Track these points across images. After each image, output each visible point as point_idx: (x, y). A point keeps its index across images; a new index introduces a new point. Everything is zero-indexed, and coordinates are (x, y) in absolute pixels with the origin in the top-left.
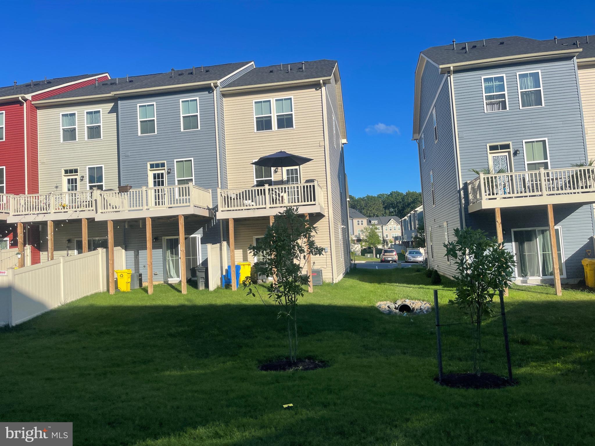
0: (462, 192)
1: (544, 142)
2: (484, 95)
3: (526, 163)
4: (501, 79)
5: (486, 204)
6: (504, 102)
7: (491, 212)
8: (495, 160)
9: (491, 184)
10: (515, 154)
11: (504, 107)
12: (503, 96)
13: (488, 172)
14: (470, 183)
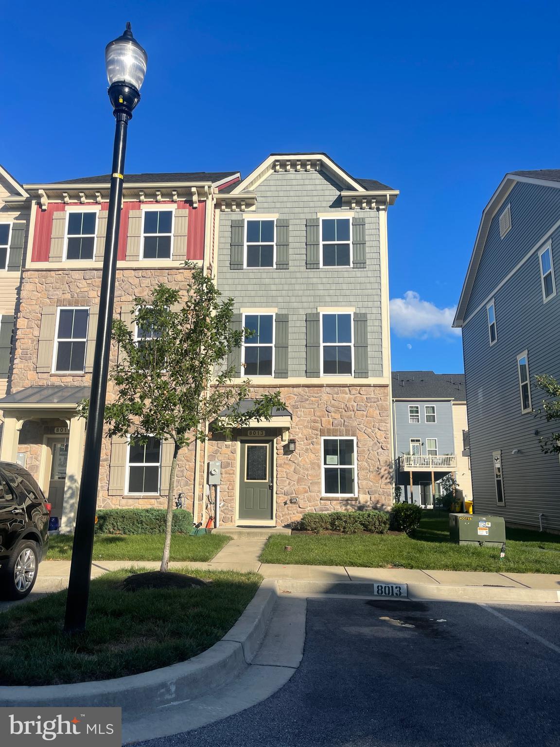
0: (397, 461)
1: (436, 440)
2: (409, 414)
3: (427, 449)
4: (417, 407)
5: (406, 469)
6: (418, 419)
7: (408, 473)
8: (414, 446)
9: (408, 460)
10: (422, 444)
11: (418, 422)
12: (418, 416)
13: (409, 454)
14: (401, 457)
